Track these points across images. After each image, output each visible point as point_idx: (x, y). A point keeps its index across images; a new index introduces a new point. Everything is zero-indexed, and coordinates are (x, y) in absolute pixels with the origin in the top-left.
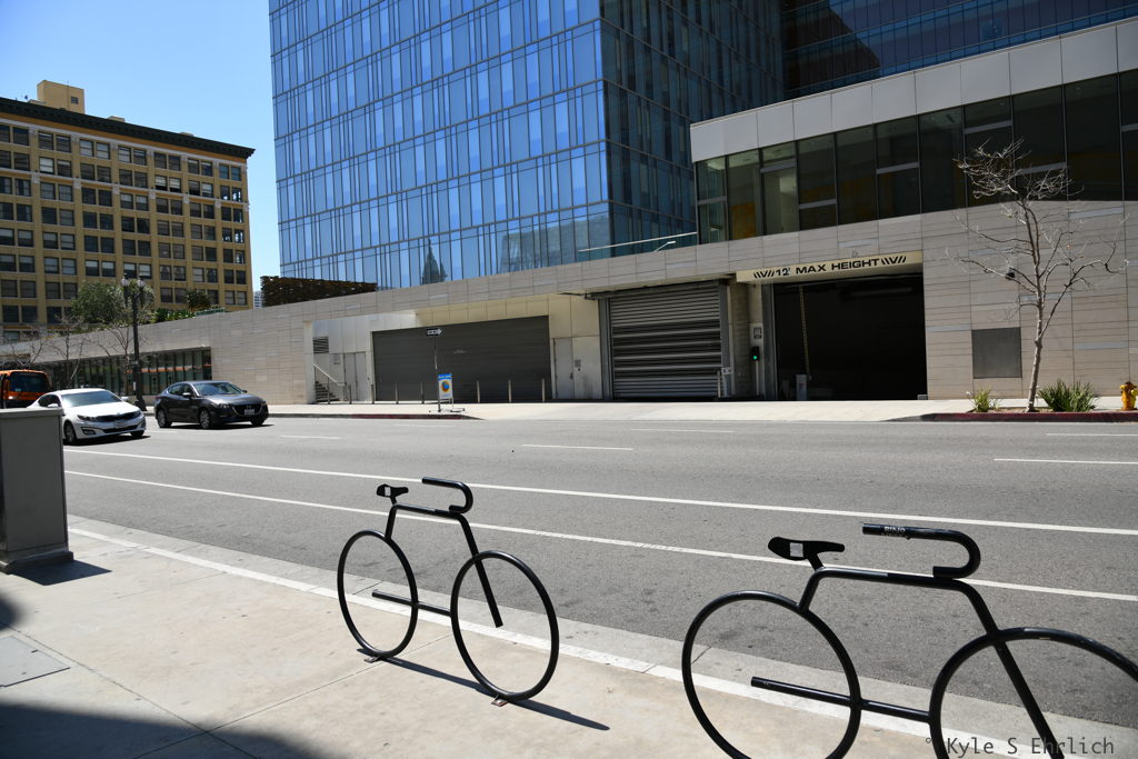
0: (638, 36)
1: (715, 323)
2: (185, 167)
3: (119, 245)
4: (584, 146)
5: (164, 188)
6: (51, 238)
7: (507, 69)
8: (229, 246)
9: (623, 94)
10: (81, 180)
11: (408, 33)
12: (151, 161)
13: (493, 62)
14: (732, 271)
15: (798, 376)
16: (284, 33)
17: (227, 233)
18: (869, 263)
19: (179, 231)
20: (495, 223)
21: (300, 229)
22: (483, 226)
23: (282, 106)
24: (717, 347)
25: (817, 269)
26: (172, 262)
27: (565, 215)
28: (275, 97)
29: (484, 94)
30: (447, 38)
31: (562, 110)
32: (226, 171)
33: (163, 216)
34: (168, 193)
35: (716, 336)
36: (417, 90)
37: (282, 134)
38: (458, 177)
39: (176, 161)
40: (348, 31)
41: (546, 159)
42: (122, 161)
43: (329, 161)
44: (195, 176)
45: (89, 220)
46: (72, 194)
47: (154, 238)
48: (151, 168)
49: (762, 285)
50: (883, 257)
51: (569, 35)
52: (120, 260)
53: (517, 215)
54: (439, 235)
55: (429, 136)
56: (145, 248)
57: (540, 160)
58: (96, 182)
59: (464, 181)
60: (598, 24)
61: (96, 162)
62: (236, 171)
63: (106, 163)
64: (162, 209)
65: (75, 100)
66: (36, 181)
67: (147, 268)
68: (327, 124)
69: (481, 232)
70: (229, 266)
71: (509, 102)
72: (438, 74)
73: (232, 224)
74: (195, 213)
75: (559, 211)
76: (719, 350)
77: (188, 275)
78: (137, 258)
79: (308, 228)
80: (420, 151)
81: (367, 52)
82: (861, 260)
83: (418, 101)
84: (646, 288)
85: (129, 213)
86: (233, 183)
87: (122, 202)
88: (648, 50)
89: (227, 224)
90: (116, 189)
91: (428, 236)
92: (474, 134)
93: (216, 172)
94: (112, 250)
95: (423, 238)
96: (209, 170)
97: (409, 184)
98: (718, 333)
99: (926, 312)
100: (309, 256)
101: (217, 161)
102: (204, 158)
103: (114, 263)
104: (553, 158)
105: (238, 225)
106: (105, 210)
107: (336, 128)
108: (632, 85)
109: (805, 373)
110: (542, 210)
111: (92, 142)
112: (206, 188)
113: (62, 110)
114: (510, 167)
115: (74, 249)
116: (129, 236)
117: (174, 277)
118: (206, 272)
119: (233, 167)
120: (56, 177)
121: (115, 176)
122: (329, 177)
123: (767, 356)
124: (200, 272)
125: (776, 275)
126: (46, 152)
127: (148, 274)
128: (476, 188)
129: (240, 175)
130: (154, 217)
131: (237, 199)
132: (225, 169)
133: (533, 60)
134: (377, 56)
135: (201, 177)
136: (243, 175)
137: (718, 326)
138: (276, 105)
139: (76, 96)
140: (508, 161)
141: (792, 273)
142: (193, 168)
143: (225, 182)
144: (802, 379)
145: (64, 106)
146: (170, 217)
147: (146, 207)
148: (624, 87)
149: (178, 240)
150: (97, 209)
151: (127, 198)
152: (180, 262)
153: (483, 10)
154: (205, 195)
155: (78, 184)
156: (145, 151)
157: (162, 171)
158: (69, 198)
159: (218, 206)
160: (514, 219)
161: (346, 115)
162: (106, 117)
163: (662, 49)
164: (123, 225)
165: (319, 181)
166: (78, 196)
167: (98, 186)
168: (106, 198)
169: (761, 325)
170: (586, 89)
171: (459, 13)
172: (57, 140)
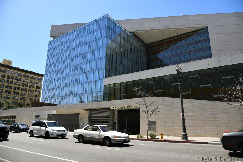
0: (114, 60)
1: (109, 117)
2: (30, 78)
3: (12, 93)
4: (101, 80)
5: (24, 82)
7: (88, 64)
8: (36, 94)
9: (109, 70)
10: (7, 79)
11: (72, 56)
12: (23, 76)
13: (86, 63)
14: (109, 106)
15: (124, 129)
16: (50, 54)
17: (36, 91)
18: (132, 107)
19: (26, 90)
20: (83, 94)
21: (46, 92)
22: (81, 94)
23: (47, 68)
24: (109, 122)
25: (123, 107)
26: (23, 97)
27: (96, 93)
28: (46, 66)
29: (84, 69)
30: (78, 58)
31: (97, 72)
32: (38, 79)
33: (23, 87)
34: (25, 82)
35: (109, 120)
36: (72, 67)
37: (46, 73)
38: (77, 84)
39: (28, 77)
40: (61, 55)
41: (94, 82)
42: (17, 75)
43: (54, 79)
44: (31, 80)
45: (7, 87)
46: (4, 81)
47: (20, 91)
48: (22, 77)
49: (117, 110)
50: (134, 106)
51: (100, 59)
52: (12, 96)
53: (87, 92)
54: (72, 95)
55: (73, 76)
56: (18, 93)
57: (93, 82)
58: (10, 79)
59: (78, 85)
60: (105, 58)
61: (11, 75)
62: (41, 79)
63: (13, 76)
64: (23, 86)
65: (10, 63)
67: (17, 98)
68: (55, 72)
69: (80, 95)
70: (35, 98)
71: (88, 70)
72: (76, 64)
73: (38, 90)
74: (30, 87)
75: (95, 92)
76: (109, 123)
77: (26, 100)
78: (16, 95)
79: (48, 92)
80: (71, 78)
81: (64, 59)
82: (131, 106)
83: (72, 69)
84: (95, 109)
85: (16, 86)
86: (39, 81)
87: (15, 84)
88: (116, 63)
89: (37, 90)
90: (14, 81)
91: (70, 95)
92: (81, 76)
93: (36, 79)
94: (10, 93)
95: (69, 95)
96: (35, 79)
97: (68, 85)
98: (109, 119)
99: (140, 117)
100: (47, 98)
101: (37, 77)
102: (34, 76)
103: (10, 96)
104: (95, 82)
105: (39, 90)
106: (11, 85)
107: (56, 73)
108: (112, 69)
109: (126, 128)
110: (92, 92)
111: (11, 71)
112: (34, 82)
113: (7, 65)
114: (87, 83)
115: (2, 93)
116: (15, 91)
117: (23, 100)
118: (30, 99)
119: (40, 78)
120: (2, 78)
121: (14, 78)
122: (53, 82)
123: (117, 124)
124: (29, 99)
125: (117, 108)
127: (17, 99)
128: (80, 86)
130: (21, 87)
131: (40, 85)
133: (93, 63)
134: (65, 60)
135: (33, 80)
137: (109, 118)
138: (46, 67)
139: (10, 62)
140: (87, 82)
141: (119, 108)
142: (31, 78)
143: (38, 81)
144: (125, 130)
145: (7, 64)
146: (25, 87)
147: (20, 85)
148: (110, 69)
149: (25, 92)
150: (9, 85)
151: (16, 83)
152: (25, 97)
153: (85, 53)
154: (33, 83)
155: (6, 79)
156: (22, 74)
157: (24, 78)
158: (4, 82)
159: (35, 86)
160: (87, 93)
161: (58, 70)
162: (15, 67)
163: (119, 62)
164: (14, 88)
165: (51, 83)
166: (6, 82)
167: (10, 80)
168: (12, 83)
169: (116, 118)
170: (102, 69)
171: (81, 54)
172: (4, 71)
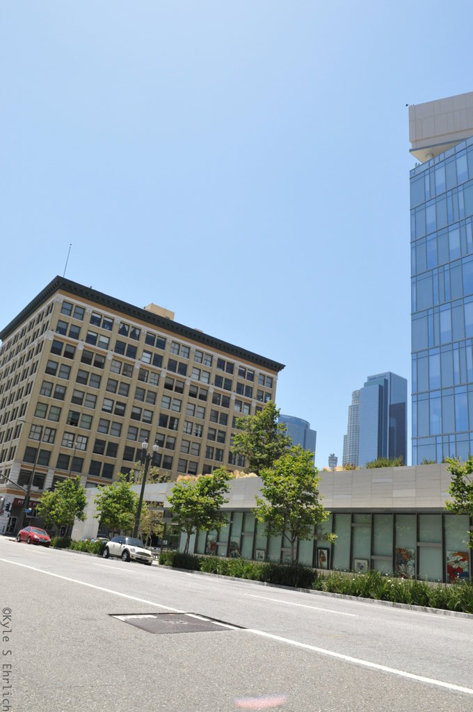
2: (236, 372)
5: (220, 386)
6: (137, 411)
10: (166, 371)
12: (215, 364)
19: (224, 420)
26: (215, 444)
33: (215, 407)
34: (222, 389)
39: (230, 368)
42: (196, 361)
46: (158, 380)
47: (206, 422)
48: (214, 369)
52: (180, 437)
56: (199, 431)
58: (176, 374)
61: (179, 359)
62: (269, 380)
63: (186, 361)
64: (216, 401)
66: (137, 367)
67: (197, 447)
77: (224, 457)
78: (192, 437)
85: (193, 401)
86: (266, 389)
87: (190, 391)
90: (188, 381)
93: (256, 378)
94: (176, 428)
96: (252, 377)
101: (258, 371)
102: (249, 367)
103: (175, 438)
106: (178, 396)
111: (179, 345)
115: (150, 422)
116: (190, 418)
117: (214, 456)
119: (268, 377)
120: (151, 366)
121: (190, 371)
126: (149, 347)
127: (197, 452)
129: (272, 384)
130: (209, 406)
132: (262, 378)
135: (245, 381)
136: (273, 385)
142: (242, 373)
143: (262, 387)
146: (220, 409)
149: (222, 427)
150: (174, 394)
151: (194, 389)
152: (220, 446)
154: (246, 395)
155: (164, 373)
156: (212, 356)
157: (221, 372)
158: (156, 382)
159: (254, 405)
166: (162, 382)
172: (158, 340)
